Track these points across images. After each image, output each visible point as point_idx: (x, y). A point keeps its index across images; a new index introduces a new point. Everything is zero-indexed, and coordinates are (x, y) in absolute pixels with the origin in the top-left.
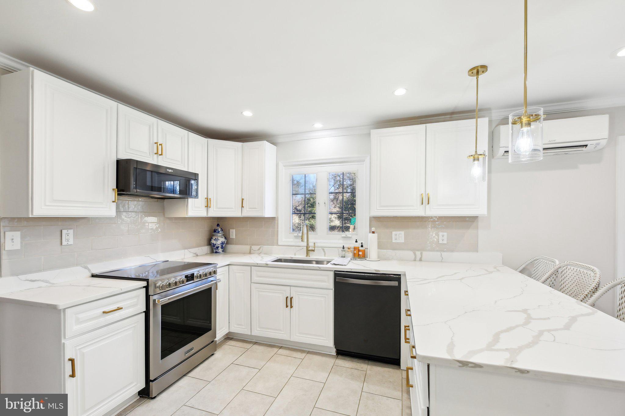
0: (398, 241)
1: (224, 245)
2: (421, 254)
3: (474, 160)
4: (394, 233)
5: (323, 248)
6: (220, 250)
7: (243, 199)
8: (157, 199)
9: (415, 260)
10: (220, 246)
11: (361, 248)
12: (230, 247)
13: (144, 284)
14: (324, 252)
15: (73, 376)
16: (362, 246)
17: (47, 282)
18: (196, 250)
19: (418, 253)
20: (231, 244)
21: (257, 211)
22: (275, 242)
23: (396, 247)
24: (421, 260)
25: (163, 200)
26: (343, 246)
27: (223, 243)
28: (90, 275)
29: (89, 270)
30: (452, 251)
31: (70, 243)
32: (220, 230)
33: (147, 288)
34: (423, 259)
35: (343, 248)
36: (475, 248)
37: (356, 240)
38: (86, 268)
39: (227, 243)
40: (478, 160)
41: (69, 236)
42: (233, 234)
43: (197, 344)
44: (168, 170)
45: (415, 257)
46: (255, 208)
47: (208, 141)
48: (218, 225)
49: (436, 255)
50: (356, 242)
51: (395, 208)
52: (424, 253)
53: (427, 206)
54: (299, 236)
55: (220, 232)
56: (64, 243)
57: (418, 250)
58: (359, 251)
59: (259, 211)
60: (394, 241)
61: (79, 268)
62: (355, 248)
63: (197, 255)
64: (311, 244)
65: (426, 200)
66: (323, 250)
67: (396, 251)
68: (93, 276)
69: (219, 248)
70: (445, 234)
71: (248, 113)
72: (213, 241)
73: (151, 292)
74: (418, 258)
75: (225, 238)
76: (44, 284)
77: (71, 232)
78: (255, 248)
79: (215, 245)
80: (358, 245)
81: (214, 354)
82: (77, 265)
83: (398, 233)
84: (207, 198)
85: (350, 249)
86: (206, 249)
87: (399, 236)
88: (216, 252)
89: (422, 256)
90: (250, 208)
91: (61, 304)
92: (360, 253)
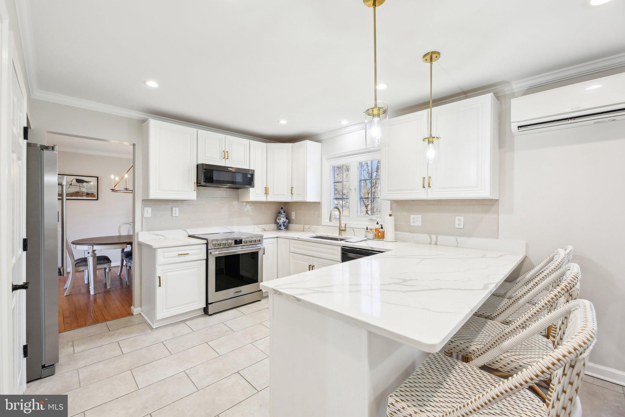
0: (415, 224)
1: (285, 224)
2: (437, 238)
3: (429, 142)
4: (412, 216)
5: (353, 229)
6: (283, 228)
7: (292, 188)
8: (233, 189)
9: (430, 244)
10: (282, 224)
11: (381, 230)
12: (291, 226)
13: (205, 242)
14: (354, 232)
15: (160, 286)
16: (382, 228)
17: (163, 236)
18: (264, 226)
19: (434, 237)
20: (292, 223)
21: (301, 197)
22: (318, 222)
23: (412, 230)
24: (436, 244)
25: (238, 189)
26: (367, 227)
27: (284, 222)
28: (188, 236)
29: (187, 233)
30: (470, 236)
31: (176, 215)
32: (282, 212)
33: (207, 244)
34: (438, 243)
35: (367, 229)
36: (495, 234)
37: (378, 222)
38: (185, 231)
39: (289, 222)
40: (433, 142)
41: (176, 211)
42: (293, 215)
43: (245, 289)
44: (228, 169)
45: (431, 241)
46: (300, 195)
47: (267, 145)
48: (282, 208)
49: (451, 239)
50: (378, 224)
51: (403, 192)
52: (440, 237)
53: (429, 189)
54: (338, 218)
55: (283, 214)
56: (174, 215)
57: (434, 234)
58: (379, 232)
59: (302, 197)
60: (412, 224)
61: (181, 231)
62: (376, 230)
63: (265, 230)
64: (343, 225)
65: (427, 184)
66: (353, 230)
67: (413, 234)
68: (190, 236)
69: (282, 226)
70: (462, 218)
71: (283, 122)
72: (278, 221)
73: (209, 248)
74: (433, 242)
75: (287, 218)
76: (162, 238)
77: (177, 209)
78: (307, 227)
79: (279, 223)
80: (378, 226)
81: (260, 300)
82: (181, 229)
83: (416, 216)
84: (266, 188)
85: (372, 230)
86: (273, 226)
87: (416, 220)
88: (280, 229)
89: (437, 240)
90: (297, 195)
91: (155, 246)
92: (380, 234)
